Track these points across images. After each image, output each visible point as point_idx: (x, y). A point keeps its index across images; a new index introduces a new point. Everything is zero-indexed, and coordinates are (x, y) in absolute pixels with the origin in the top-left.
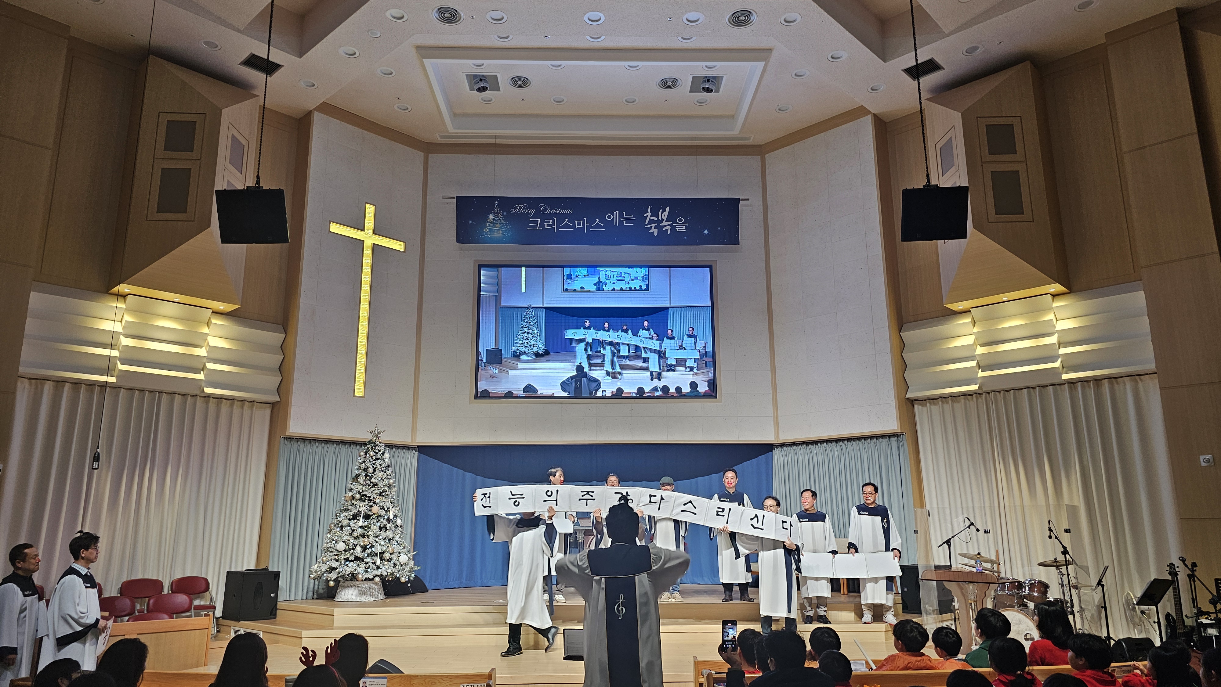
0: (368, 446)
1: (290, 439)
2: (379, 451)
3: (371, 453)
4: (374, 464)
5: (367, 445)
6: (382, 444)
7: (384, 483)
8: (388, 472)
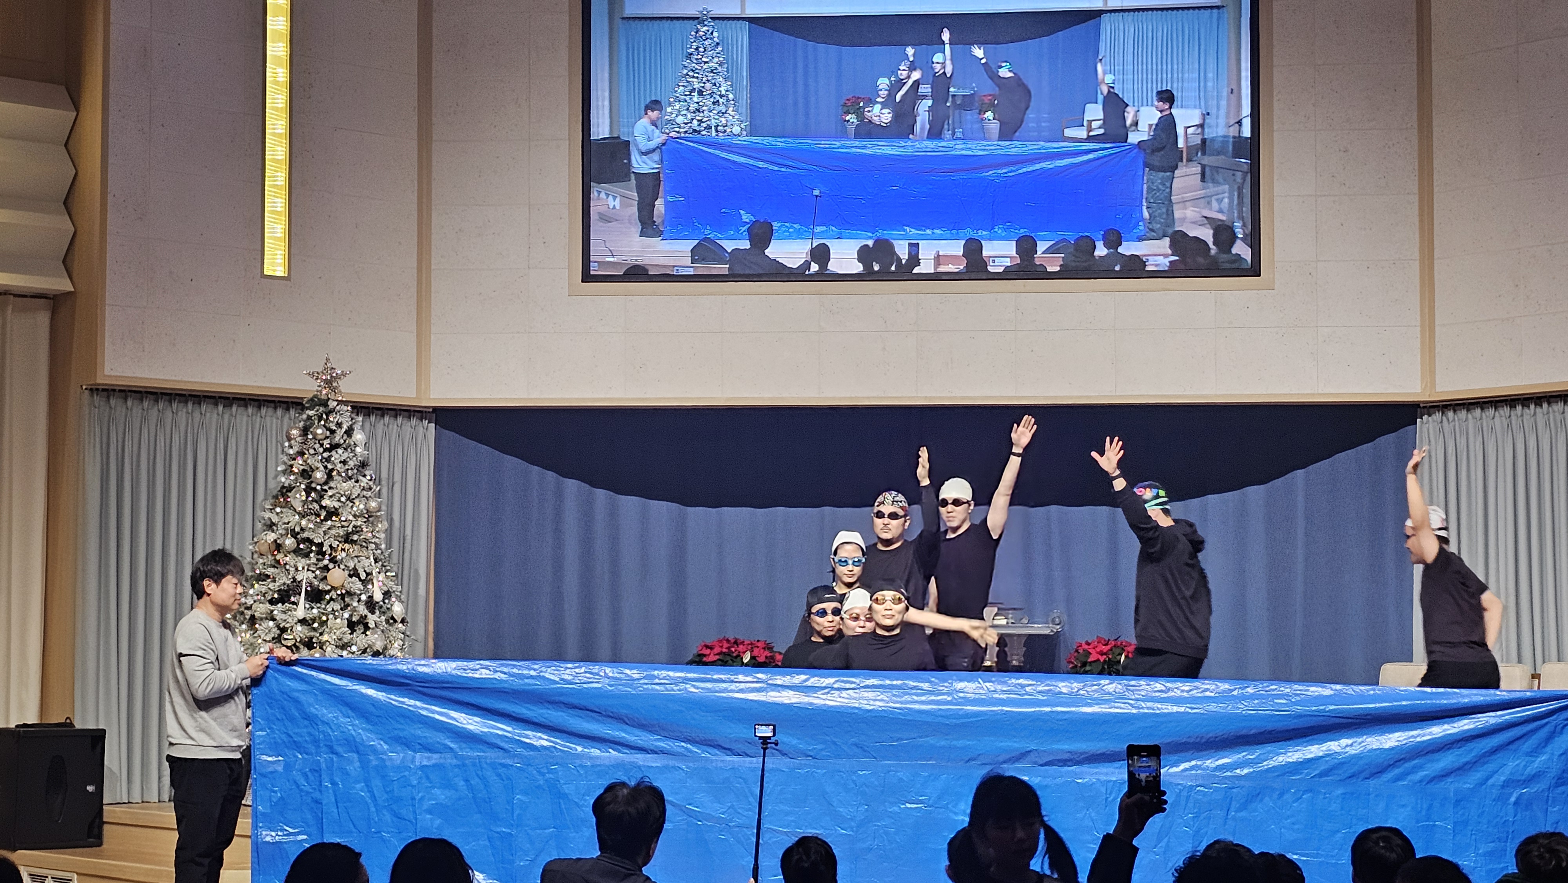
0: (311, 413)
1: (105, 393)
2: (339, 425)
3: (319, 431)
4: (328, 460)
5: (307, 408)
6: (345, 408)
7: (355, 509)
8: (364, 482)
